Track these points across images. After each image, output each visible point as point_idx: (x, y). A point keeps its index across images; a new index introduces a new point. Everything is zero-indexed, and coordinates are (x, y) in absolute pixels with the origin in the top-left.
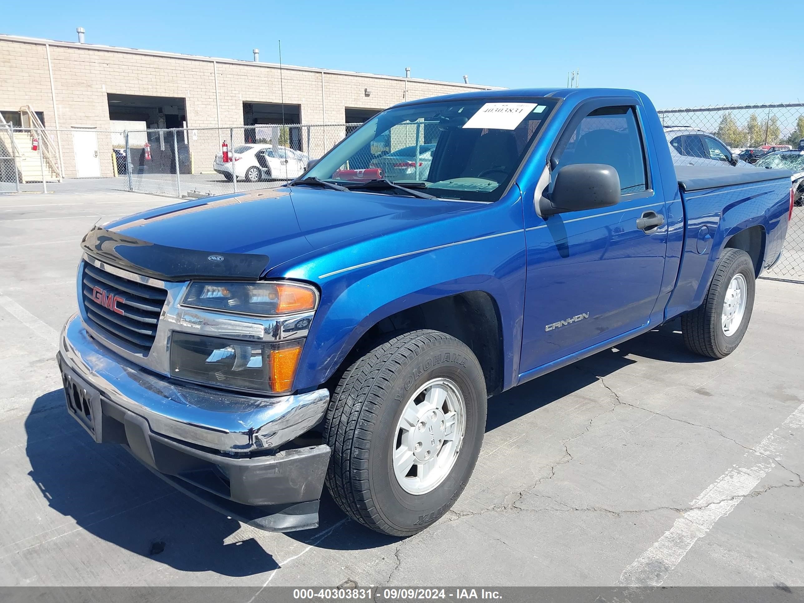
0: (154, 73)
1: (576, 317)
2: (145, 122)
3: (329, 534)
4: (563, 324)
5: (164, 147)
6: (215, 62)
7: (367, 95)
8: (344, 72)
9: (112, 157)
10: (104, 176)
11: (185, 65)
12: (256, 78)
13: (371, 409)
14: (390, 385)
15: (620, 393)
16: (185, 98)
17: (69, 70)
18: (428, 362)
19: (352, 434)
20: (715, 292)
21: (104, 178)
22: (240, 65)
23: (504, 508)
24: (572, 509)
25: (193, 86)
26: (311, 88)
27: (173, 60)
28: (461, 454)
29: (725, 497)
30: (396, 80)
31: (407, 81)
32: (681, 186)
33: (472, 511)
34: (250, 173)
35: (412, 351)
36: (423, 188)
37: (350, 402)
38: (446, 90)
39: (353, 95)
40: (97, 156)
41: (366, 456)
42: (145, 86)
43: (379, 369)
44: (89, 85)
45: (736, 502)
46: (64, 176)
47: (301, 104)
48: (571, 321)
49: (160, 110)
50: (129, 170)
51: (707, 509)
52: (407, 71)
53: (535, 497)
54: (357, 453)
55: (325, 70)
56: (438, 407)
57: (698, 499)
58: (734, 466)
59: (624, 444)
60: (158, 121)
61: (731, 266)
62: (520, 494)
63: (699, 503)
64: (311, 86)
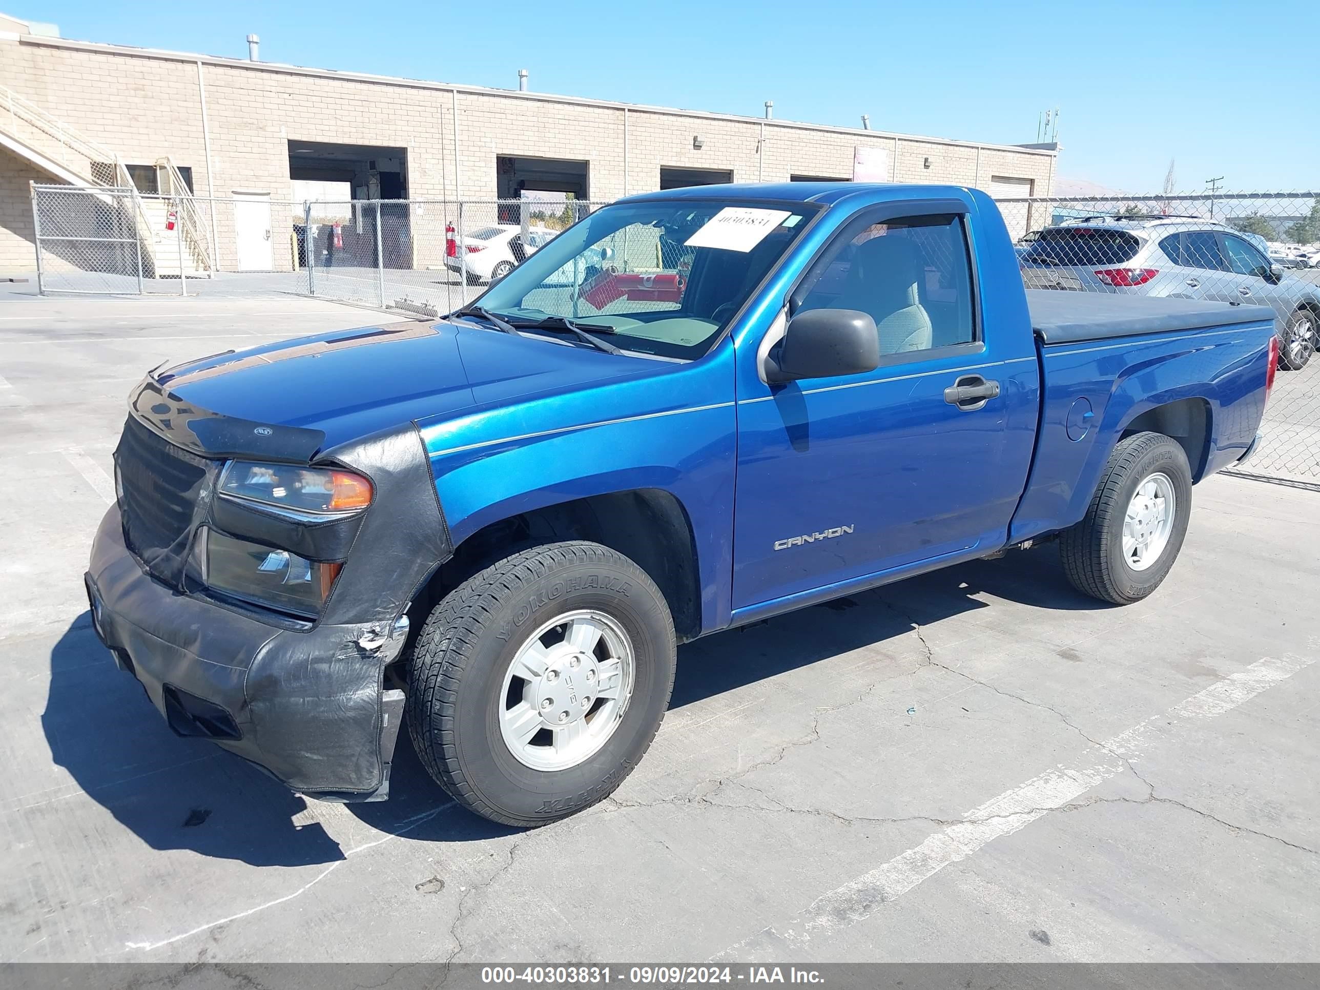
0: (361, 109)
1: (830, 530)
2: (348, 184)
3: (430, 818)
4: (805, 540)
5: (361, 228)
6: (455, 92)
7: (697, 147)
8: (662, 108)
9: (291, 239)
10: (278, 270)
11: (408, 96)
12: (520, 118)
13: (460, 649)
14: (491, 617)
15: (937, 649)
16: (407, 148)
17: (231, 102)
18: (557, 587)
19: (433, 681)
20: (1109, 500)
21: (277, 272)
22: (494, 96)
23: (688, 800)
24: (785, 810)
25: (420, 129)
26: (606, 135)
27: (391, 89)
28: (626, 719)
29: (1021, 808)
30: (746, 123)
31: (765, 124)
32: (1038, 337)
33: (640, 801)
34: (500, 271)
35: (531, 571)
36: (611, 334)
37: (437, 638)
38: (829, 139)
39: (674, 145)
40: (269, 238)
41: (450, 712)
42: (346, 129)
43: (481, 594)
44: (261, 126)
45: (1032, 817)
46: (218, 269)
47: (589, 161)
48: (821, 537)
49: (373, 165)
50: (310, 263)
51: (984, 824)
52: (767, 107)
53: (739, 789)
54: (438, 707)
55: (631, 105)
56: (583, 651)
57: (979, 810)
58: (1059, 766)
59: (907, 723)
60: (368, 182)
61: (1140, 461)
62: (720, 782)
63: (977, 815)
64: (608, 132)
